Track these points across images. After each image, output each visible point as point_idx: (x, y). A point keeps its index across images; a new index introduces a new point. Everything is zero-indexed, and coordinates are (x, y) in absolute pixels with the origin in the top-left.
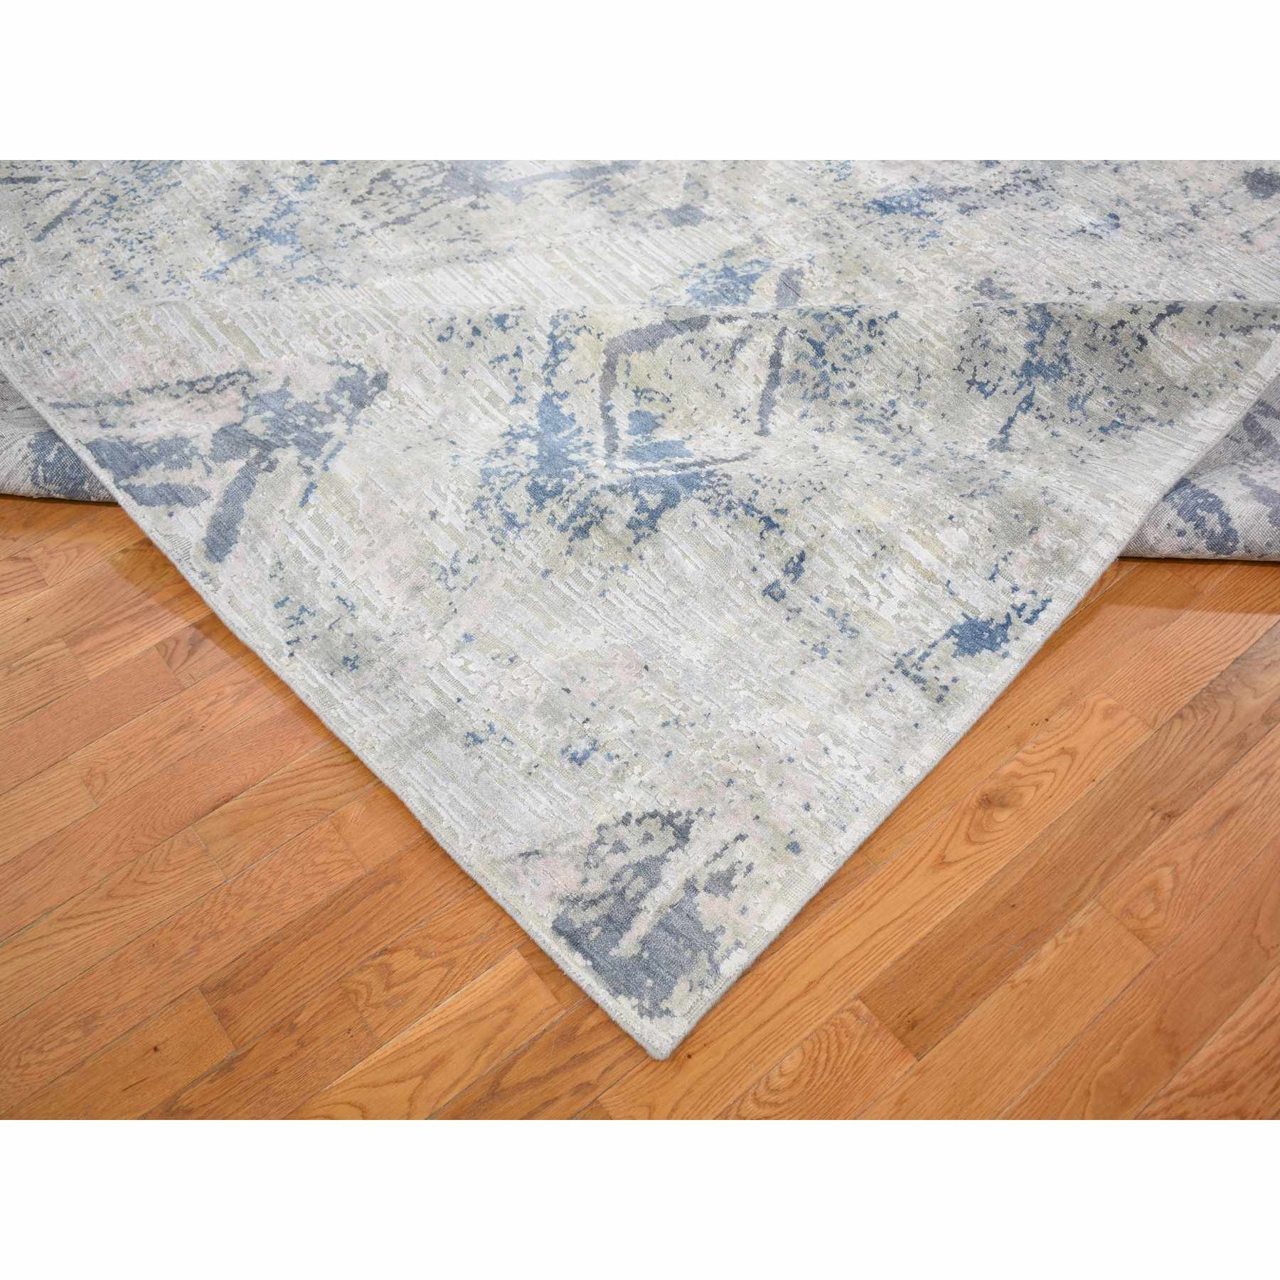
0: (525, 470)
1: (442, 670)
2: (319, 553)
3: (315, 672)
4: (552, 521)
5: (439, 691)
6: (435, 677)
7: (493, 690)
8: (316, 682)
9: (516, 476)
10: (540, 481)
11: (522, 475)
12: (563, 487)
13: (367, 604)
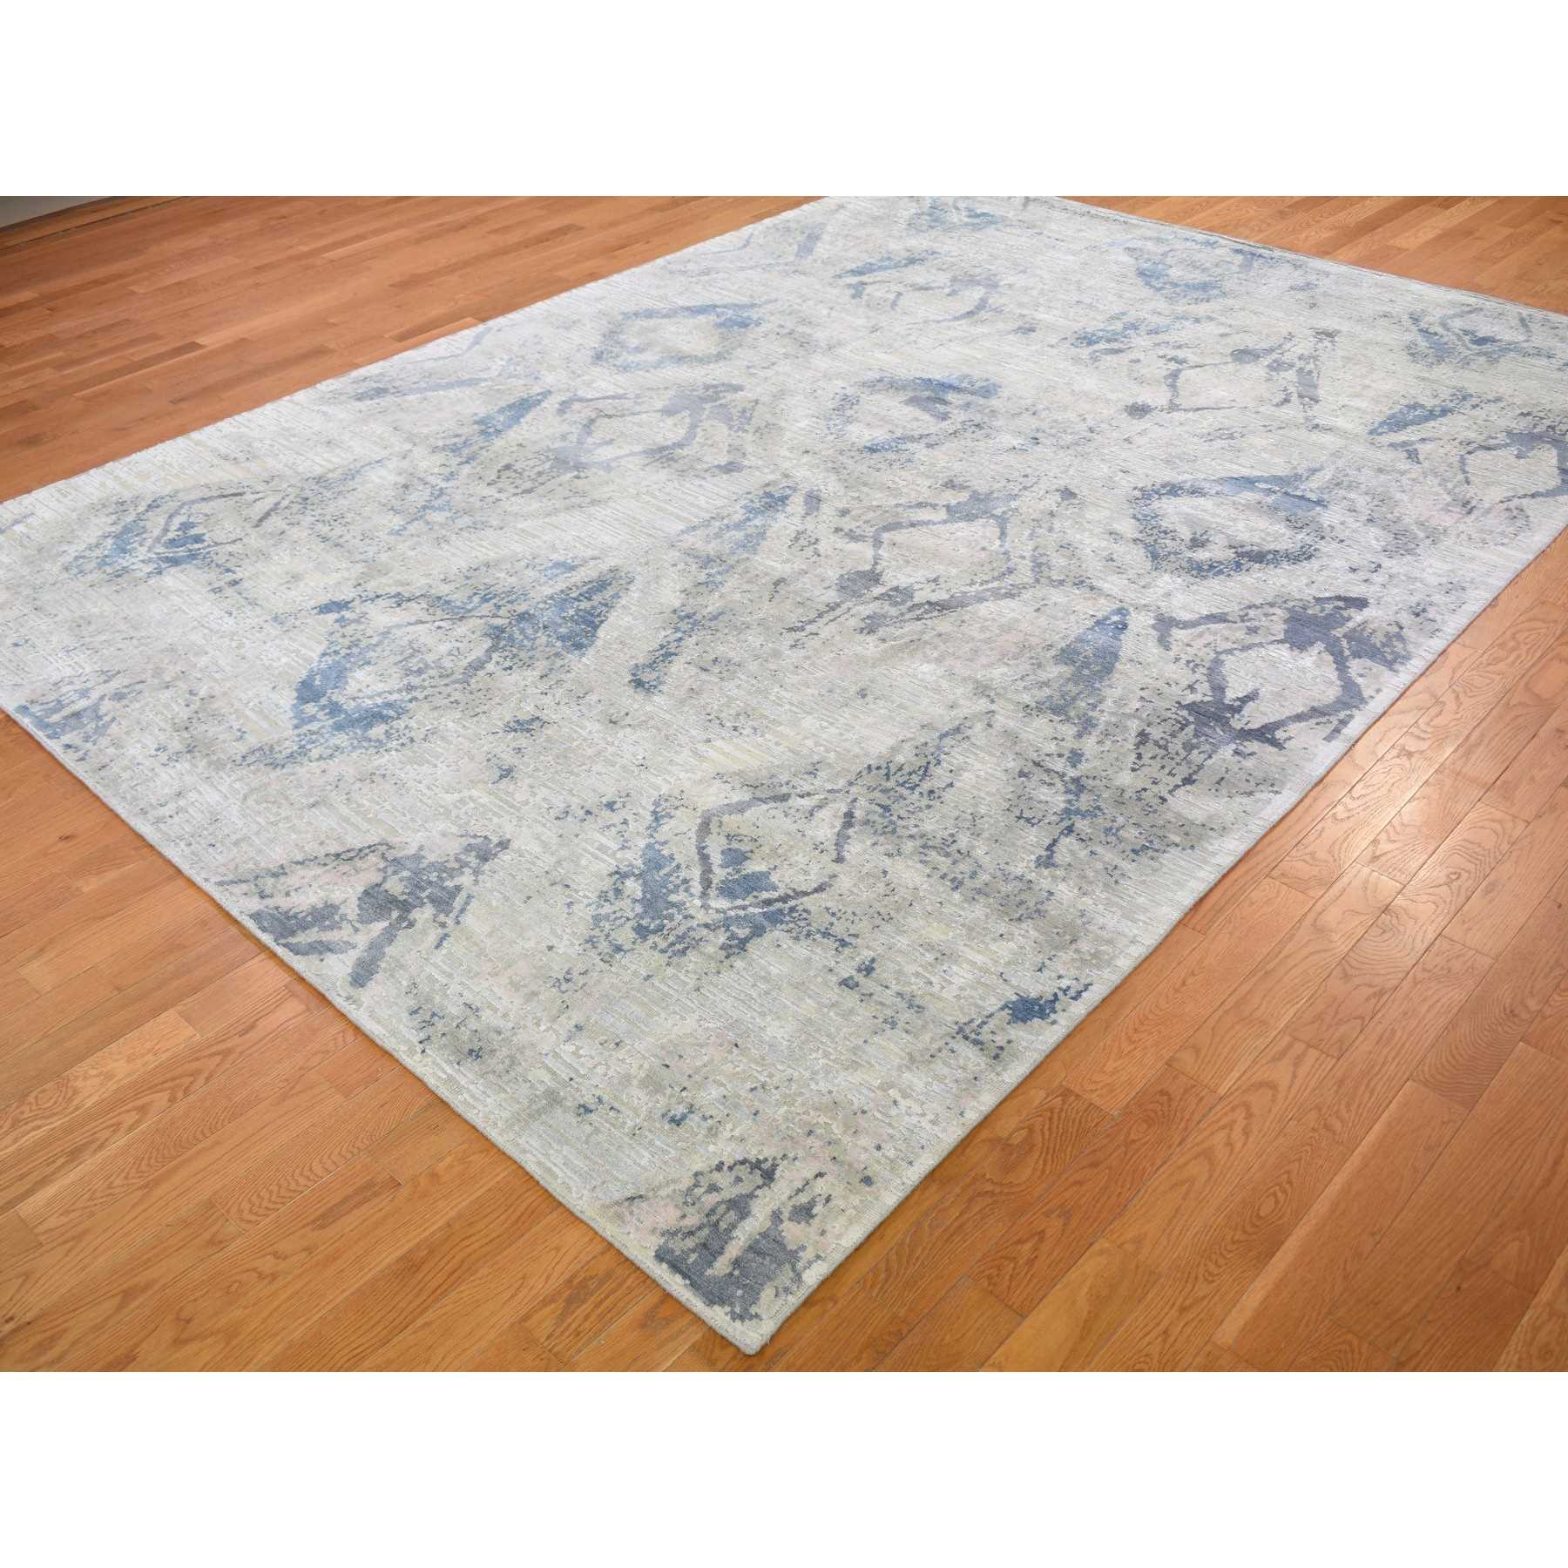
0: (631, 915)
1: (556, 1055)
2: (450, 976)
3: (444, 1065)
4: (654, 947)
5: (554, 1073)
6: (549, 1062)
7: (600, 1070)
8: (445, 1073)
9: (623, 920)
10: (643, 922)
11: (628, 919)
12: (664, 926)
13: (490, 1006)
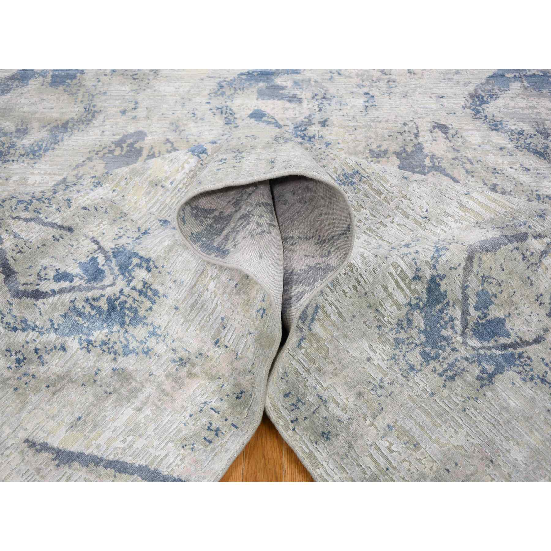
0: (418, 342)
1: (377, 448)
2: (308, 371)
3: (307, 443)
4: (434, 370)
5: (376, 462)
6: (373, 452)
7: (406, 464)
8: (308, 448)
9: (413, 345)
10: (427, 349)
11: (417, 345)
12: (440, 355)
13: (334, 400)
